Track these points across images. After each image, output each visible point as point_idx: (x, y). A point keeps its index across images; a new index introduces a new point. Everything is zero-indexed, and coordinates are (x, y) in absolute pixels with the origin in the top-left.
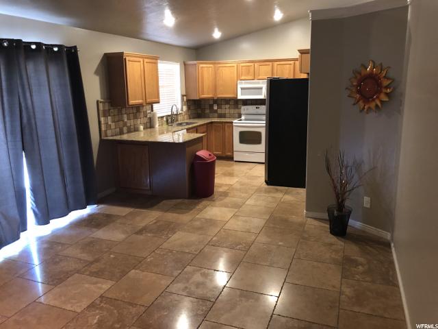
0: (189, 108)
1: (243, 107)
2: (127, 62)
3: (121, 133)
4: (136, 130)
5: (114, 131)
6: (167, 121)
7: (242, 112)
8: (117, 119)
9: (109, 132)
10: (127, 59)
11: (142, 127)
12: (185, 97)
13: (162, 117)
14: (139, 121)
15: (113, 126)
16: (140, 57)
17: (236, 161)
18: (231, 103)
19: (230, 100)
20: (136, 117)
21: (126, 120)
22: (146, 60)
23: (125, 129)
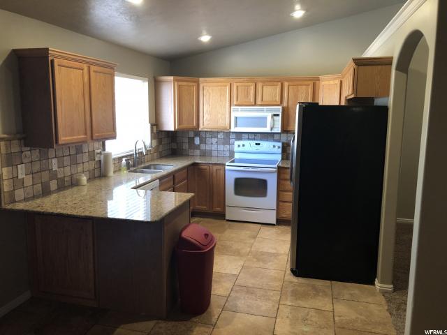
0: (160, 142)
1: (237, 143)
2: (56, 67)
3: (46, 192)
4: (75, 183)
5: (29, 190)
6: (128, 164)
7: (236, 149)
8: (37, 167)
9: (19, 194)
10: (56, 62)
11: (84, 179)
12: (155, 128)
13: (120, 159)
14: (80, 169)
15: (28, 181)
16: (82, 62)
17: (228, 220)
18: (220, 136)
19: (218, 132)
20: (74, 162)
21: (55, 168)
22: (93, 68)
23: (53, 185)
